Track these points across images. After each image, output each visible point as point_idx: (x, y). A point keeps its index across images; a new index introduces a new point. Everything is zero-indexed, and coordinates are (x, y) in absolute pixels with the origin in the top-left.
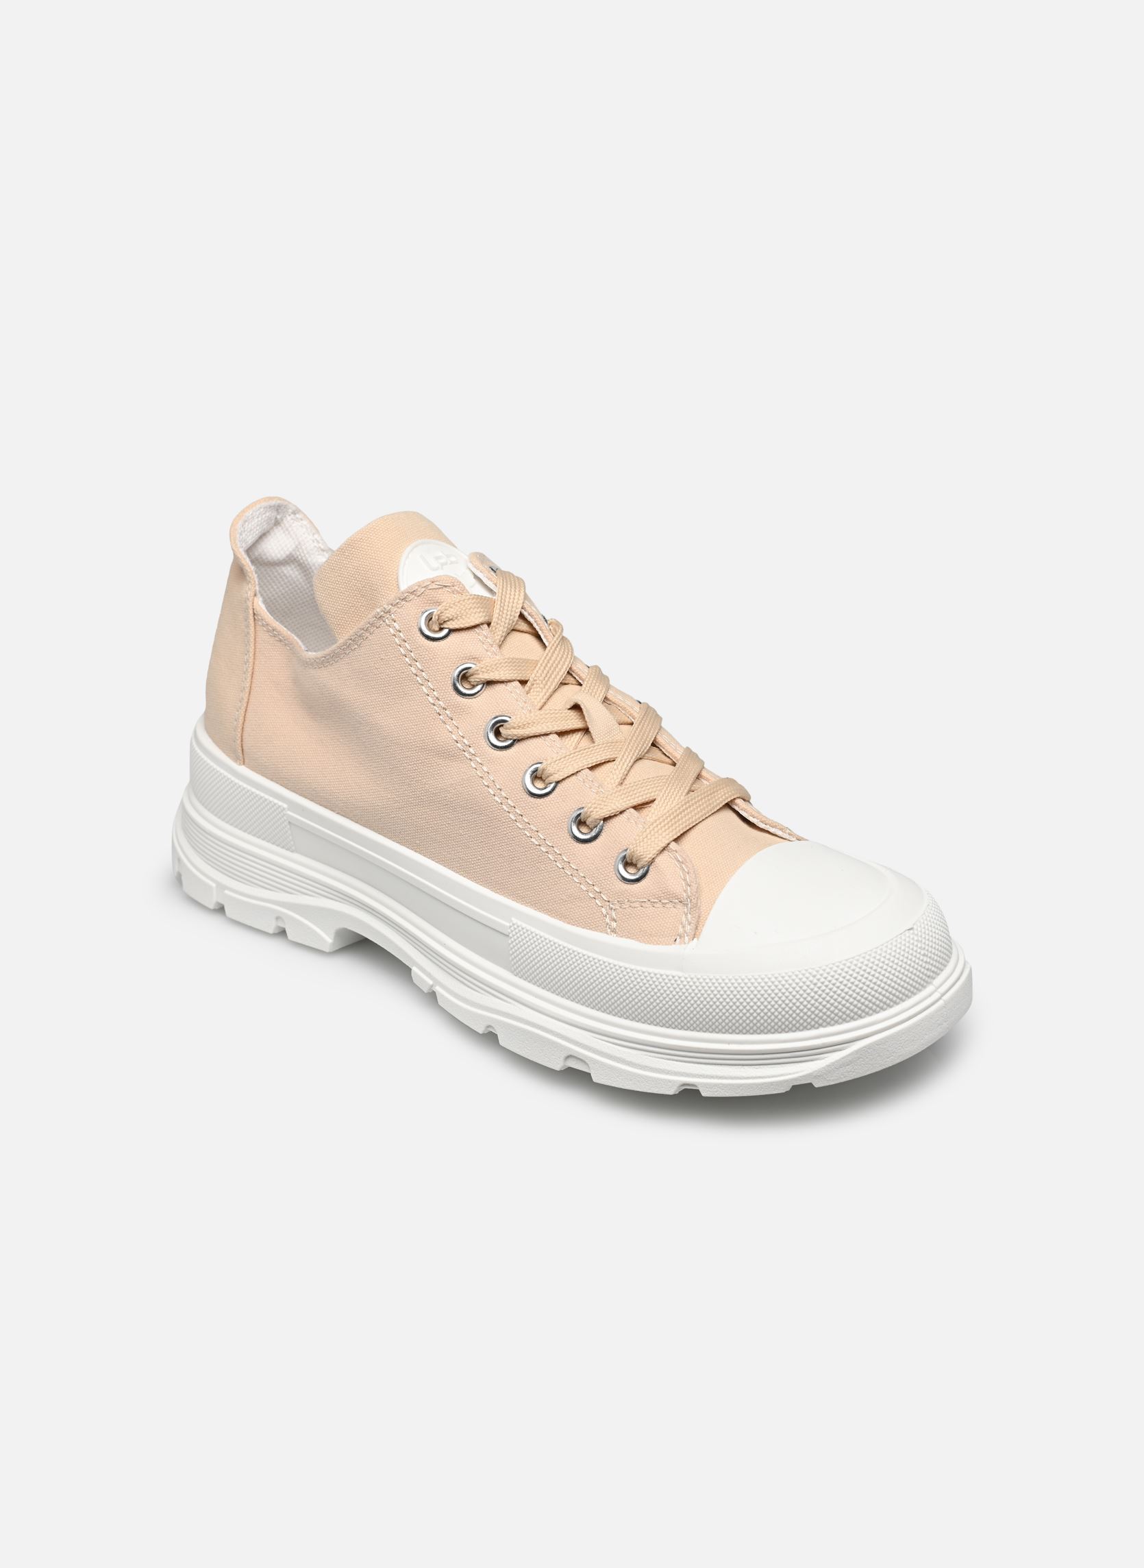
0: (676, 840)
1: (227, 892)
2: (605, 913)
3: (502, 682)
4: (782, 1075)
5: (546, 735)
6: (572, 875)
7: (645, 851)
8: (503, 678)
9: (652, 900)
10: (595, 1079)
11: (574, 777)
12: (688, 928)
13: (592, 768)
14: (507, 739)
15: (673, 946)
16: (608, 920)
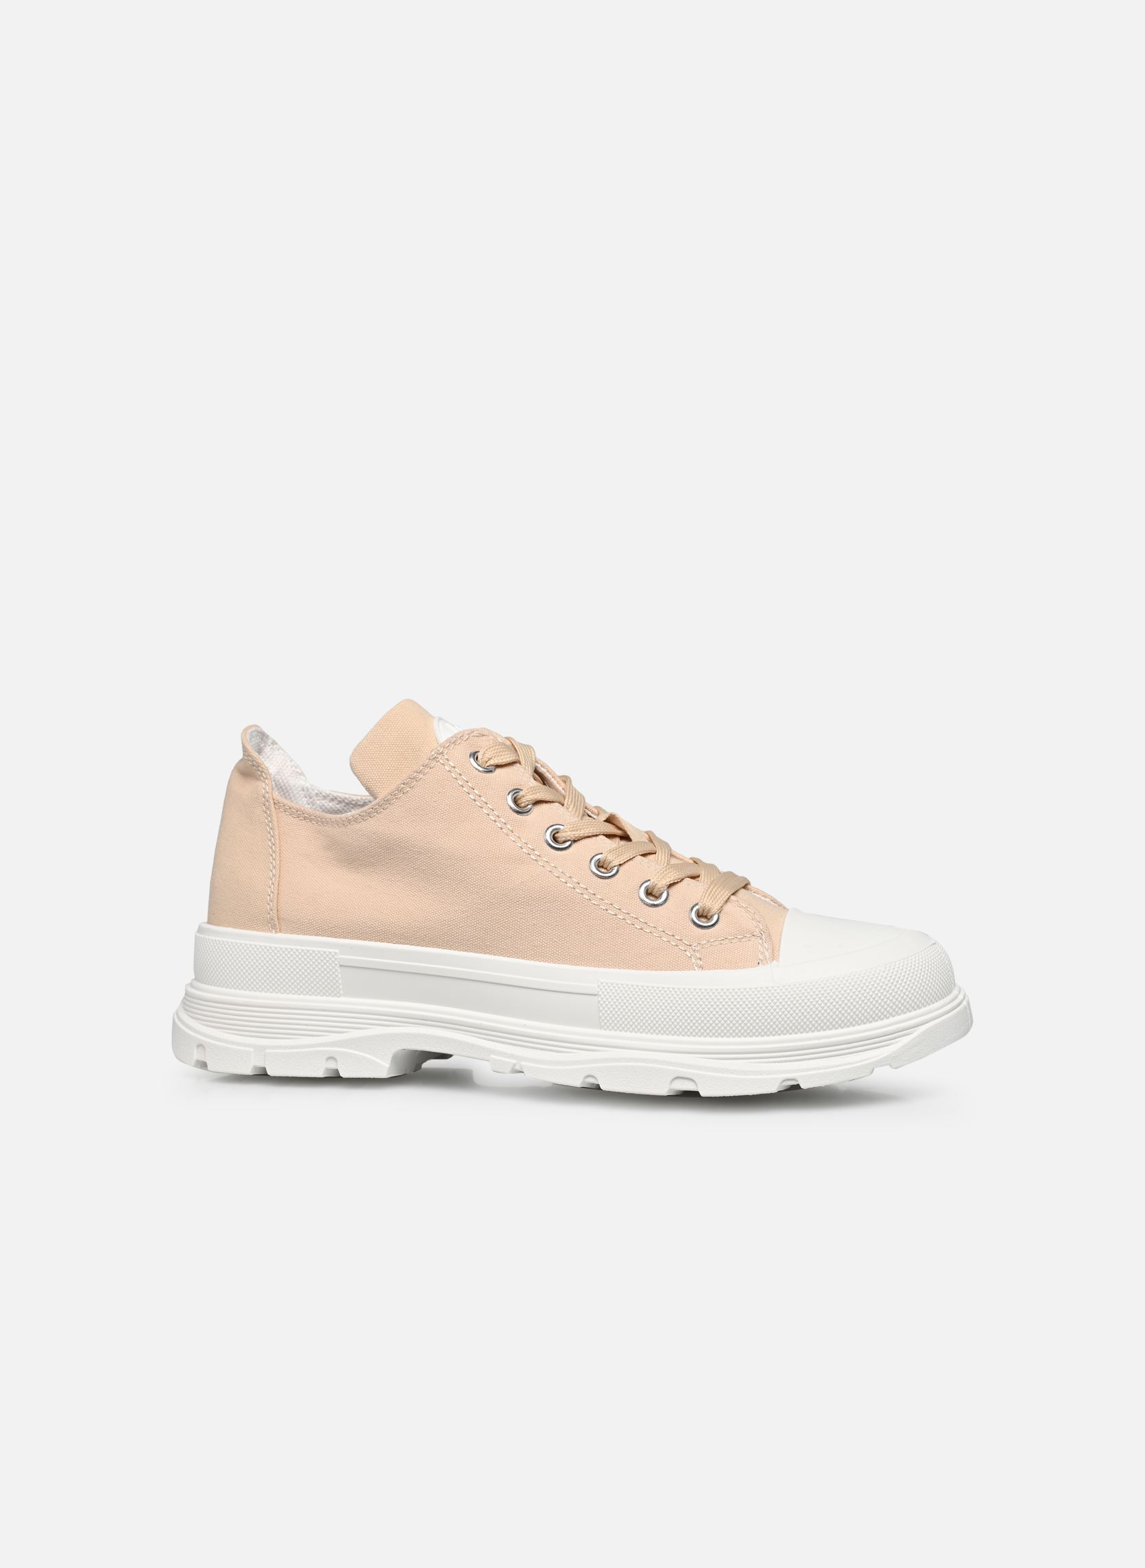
0: (733, 894)
1: (268, 1051)
2: (689, 955)
3: (546, 802)
4: (866, 1060)
5: (597, 835)
6: (650, 932)
7: (713, 905)
8: (548, 799)
9: (729, 938)
10: (703, 1094)
11: (631, 862)
12: (767, 954)
13: (644, 855)
14: (565, 842)
15: (758, 967)
16: (693, 960)
